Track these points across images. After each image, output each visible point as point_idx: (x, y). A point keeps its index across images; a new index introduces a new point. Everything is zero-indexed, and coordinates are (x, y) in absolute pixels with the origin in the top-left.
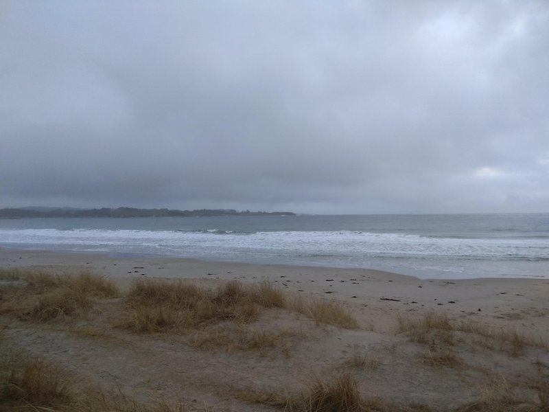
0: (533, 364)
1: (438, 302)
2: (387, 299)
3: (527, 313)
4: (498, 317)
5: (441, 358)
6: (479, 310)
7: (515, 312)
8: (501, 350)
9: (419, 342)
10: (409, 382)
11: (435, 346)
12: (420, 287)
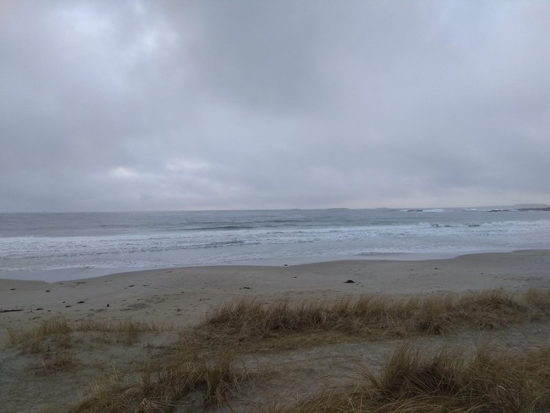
0: (145, 348)
1: (66, 304)
2: (6, 311)
3: (150, 302)
4: (125, 310)
5: (55, 365)
6: (108, 306)
7: (141, 301)
8: (118, 342)
9: (32, 352)
10: (15, 400)
11: (50, 353)
12: (48, 291)
